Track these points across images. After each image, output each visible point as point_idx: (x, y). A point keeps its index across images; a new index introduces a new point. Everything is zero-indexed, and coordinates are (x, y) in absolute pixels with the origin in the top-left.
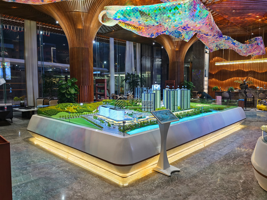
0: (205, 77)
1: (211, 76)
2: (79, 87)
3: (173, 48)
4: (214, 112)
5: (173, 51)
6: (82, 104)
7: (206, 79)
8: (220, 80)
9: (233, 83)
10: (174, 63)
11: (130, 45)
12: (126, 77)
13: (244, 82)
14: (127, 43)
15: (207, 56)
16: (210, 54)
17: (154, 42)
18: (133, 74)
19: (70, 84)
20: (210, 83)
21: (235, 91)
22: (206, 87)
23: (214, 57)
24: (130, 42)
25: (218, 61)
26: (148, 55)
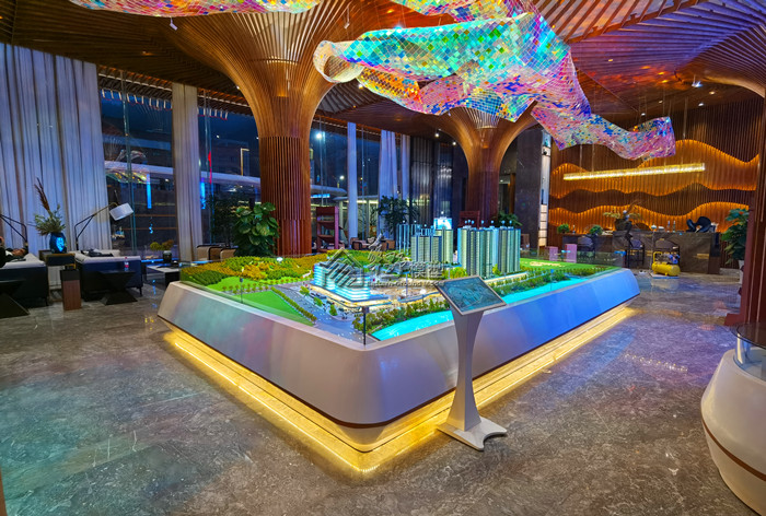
0: (542, 204)
1: (553, 203)
2: (280, 222)
3: (477, 143)
5: (478, 150)
6: (280, 259)
7: (544, 208)
8: (573, 211)
9: (599, 218)
10: (478, 175)
11: (389, 139)
12: (381, 203)
13: (625, 214)
14: (384, 133)
15: (546, 162)
16: (551, 157)
17: (438, 132)
18: (395, 197)
19: (259, 216)
20: (551, 217)
21: (604, 233)
22: (543, 225)
23: (560, 163)
24: (389, 132)
25: (569, 172)
26: (425, 160)
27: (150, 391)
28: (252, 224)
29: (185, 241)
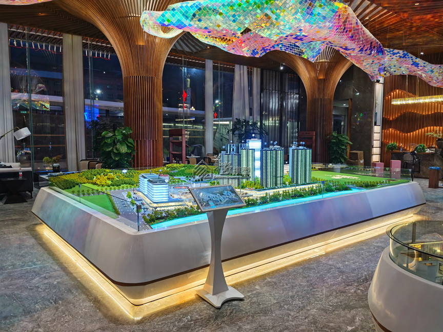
0: (375, 125)
1: (386, 124)
4: (355, 191)
5: (314, 80)
6: (125, 171)
7: (377, 129)
8: (404, 132)
9: (426, 139)
10: (314, 101)
11: (242, 72)
12: (235, 125)
14: (237, 67)
15: (379, 89)
16: (384, 84)
17: (282, 65)
18: (247, 120)
20: (384, 137)
22: (376, 143)
23: (392, 90)
24: (242, 66)
25: (400, 97)
26: (274, 89)
27: (12, 262)
28: (114, 144)
29: (71, 156)
